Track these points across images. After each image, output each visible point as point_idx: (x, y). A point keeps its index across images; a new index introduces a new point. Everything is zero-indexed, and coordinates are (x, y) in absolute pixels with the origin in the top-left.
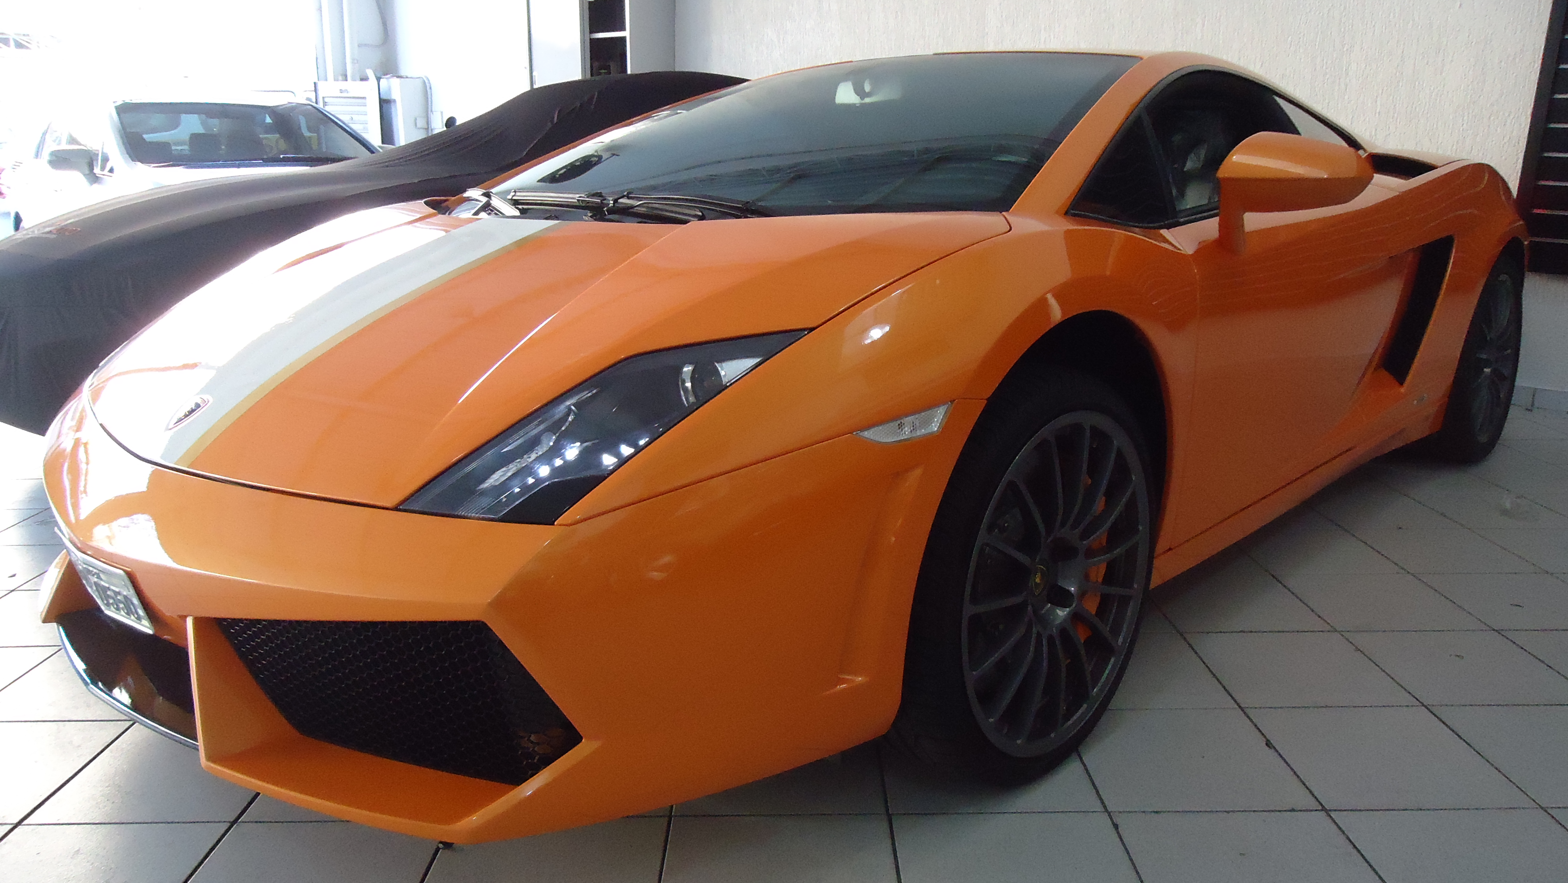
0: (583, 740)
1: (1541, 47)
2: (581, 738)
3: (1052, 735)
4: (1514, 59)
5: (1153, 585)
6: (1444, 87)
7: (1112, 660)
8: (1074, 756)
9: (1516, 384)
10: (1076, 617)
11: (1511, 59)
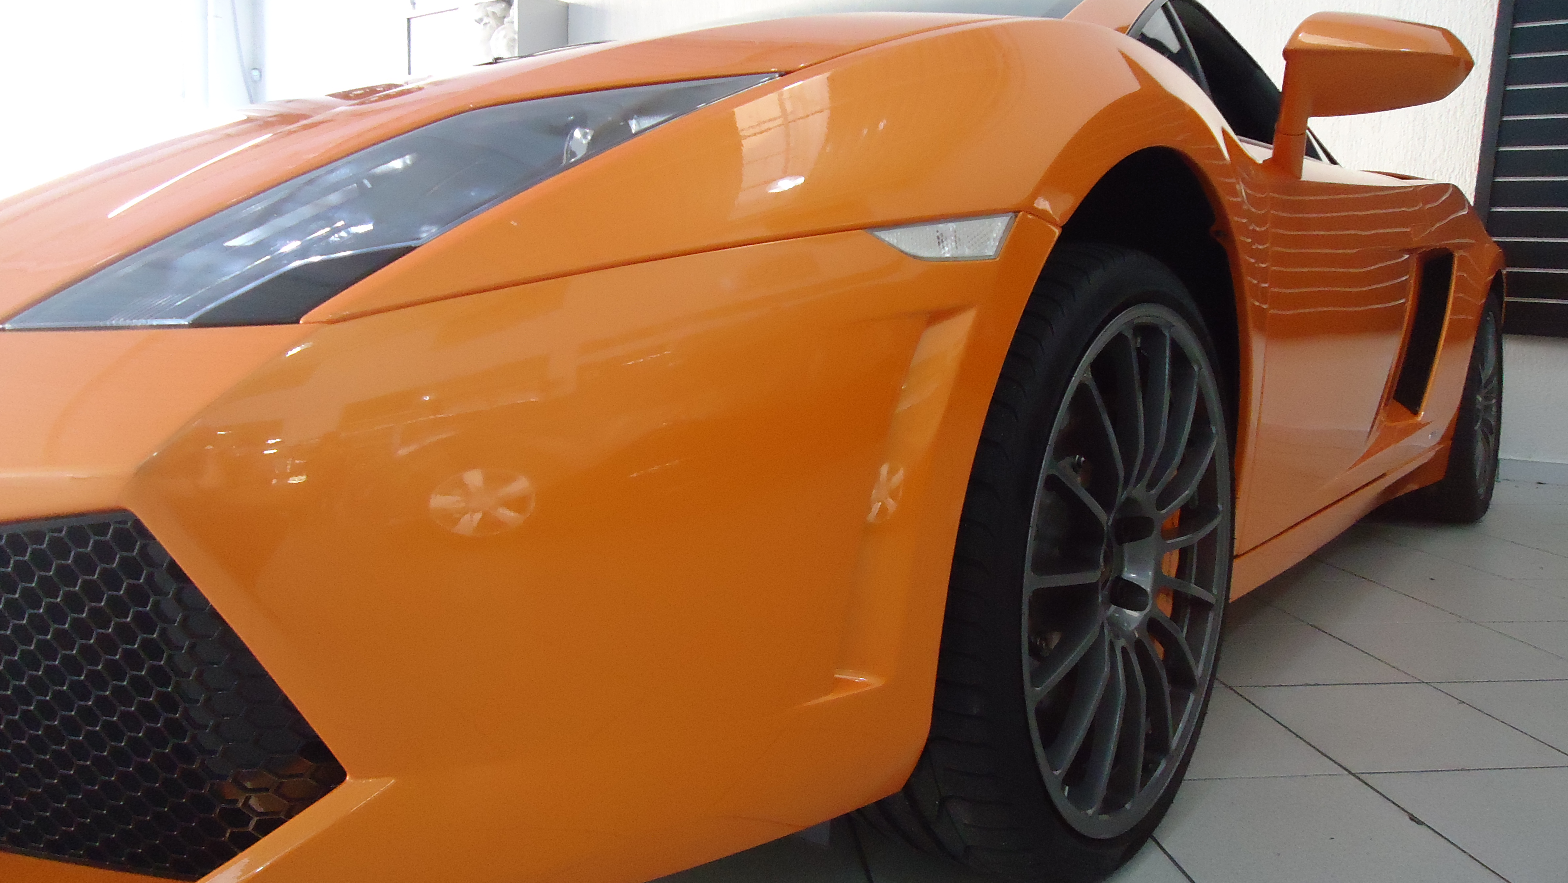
0: (348, 778)
1: (1481, 100)
2: (344, 775)
3: (1127, 806)
4: (1455, 113)
5: (1234, 595)
6: (1382, 144)
7: (1192, 697)
8: (1150, 843)
9: (1501, 455)
10: (1153, 626)
11: (1451, 113)
